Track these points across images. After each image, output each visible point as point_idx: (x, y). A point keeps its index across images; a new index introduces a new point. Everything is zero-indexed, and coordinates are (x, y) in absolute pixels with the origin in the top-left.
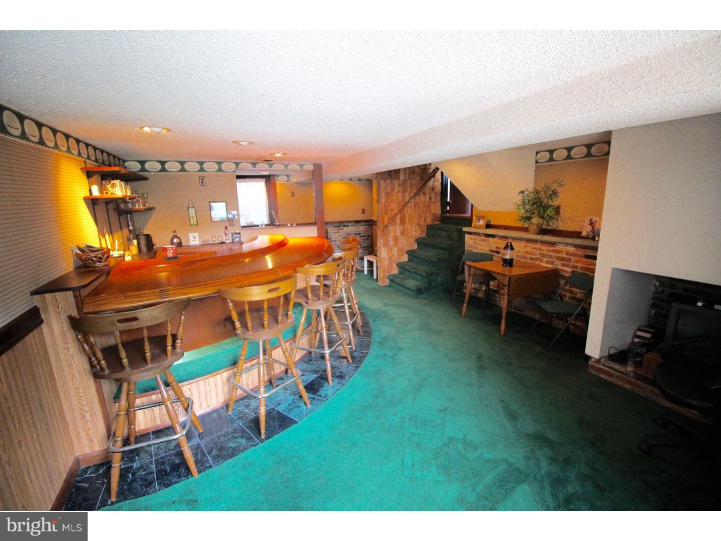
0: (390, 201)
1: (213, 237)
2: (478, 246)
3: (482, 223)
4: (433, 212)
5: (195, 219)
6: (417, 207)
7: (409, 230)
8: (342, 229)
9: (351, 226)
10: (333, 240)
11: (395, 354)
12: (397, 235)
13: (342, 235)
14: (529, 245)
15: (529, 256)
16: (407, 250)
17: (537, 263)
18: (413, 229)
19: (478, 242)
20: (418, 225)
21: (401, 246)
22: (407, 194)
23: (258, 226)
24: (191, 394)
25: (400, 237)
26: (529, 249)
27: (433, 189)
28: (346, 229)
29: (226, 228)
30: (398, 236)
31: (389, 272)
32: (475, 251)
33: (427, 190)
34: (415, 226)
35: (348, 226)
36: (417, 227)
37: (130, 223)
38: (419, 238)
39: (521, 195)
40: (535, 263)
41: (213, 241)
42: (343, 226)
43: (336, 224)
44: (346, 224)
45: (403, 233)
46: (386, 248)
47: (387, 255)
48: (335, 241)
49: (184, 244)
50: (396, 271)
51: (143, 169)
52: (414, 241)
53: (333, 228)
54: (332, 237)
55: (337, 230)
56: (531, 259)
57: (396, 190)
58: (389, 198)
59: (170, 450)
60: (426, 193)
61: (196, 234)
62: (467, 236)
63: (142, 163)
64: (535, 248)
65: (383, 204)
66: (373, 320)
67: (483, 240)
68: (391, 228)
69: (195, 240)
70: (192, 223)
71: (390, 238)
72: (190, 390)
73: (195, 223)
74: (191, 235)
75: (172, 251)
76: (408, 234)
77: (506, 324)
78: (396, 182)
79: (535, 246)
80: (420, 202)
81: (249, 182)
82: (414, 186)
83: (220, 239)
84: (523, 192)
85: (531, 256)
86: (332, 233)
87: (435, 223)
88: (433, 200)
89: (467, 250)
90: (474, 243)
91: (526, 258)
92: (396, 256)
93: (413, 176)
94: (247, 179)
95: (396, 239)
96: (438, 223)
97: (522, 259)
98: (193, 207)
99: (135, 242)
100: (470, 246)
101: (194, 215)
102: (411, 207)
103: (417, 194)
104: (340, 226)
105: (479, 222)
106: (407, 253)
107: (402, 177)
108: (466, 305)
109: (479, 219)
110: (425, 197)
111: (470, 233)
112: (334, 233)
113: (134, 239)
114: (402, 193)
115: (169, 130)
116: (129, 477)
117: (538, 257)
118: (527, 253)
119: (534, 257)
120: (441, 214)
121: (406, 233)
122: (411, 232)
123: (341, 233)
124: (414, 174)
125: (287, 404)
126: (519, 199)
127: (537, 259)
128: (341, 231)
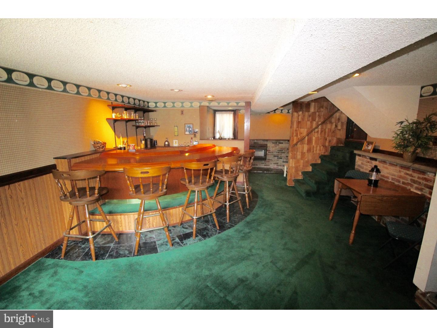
0: (300, 127)
1: (184, 143)
2: (364, 166)
3: (370, 147)
4: (339, 137)
5: (177, 133)
6: (323, 133)
7: (315, 149)
8: (278, 145)
9: (285, 143)
10: (271, 151)
11: (250, 232)
12: (304, 151)
13: (278, 149)
14: (402, 170)
15: (402, 180)
16: (312, 163)
17: (409, 187)
18: (318, 148)
19: (365, 163)
20: (323, 146)
21: (306, 160)
22: (314, 123)
23: (226, 139)
24: (121, 221)
25: (306, 153)
26: (402, 174)
27: (339, 119)
28: (280, 145)
29: (192, 138)
30: (305, 153)
31: (295, 177)
32: (362, 170)
33: (333, 120)
34: (320, 147)
35: (282, 143)
36: (322, 147)
37: (145, 133)
38: (322, 155)
39: (399, 125)
40: (406, 188)
41: (185, 145)
42: (279, 143)
43: (274, 142)
44: (281, 142)
45: (309, 150)
46: (294, 160)
47: (294, 164)
48: (273, 152)
49: (171, 145)
50: (301, 177)
51: (156, 107)
52: (318, 157)
53: (272, 144)
54: (270, 149)
55: (275, 145)
56: (403, 183)
57: (306, 119)
58: (300, 125)
59: (99, 245)
60: (332, 122)
61: (177, 141)
62: (357, 158)
63: (156, 103)
64: (407, 174)
65: (295, 129)
66: (259, 207)
67: (368, 162)
68: (299, 145)
69: (176, 144)
70: (175, 134)
71: (298, 153)
72: (121, 218)
73: (177, 135)
74: (174, 141)
75: (132, 147)
76: (313, 152)
77: (355, 234)
78: (307, 113)
79: (408, 172)
80: (327, 129)
81: (224, 113)
82: (322, 117)
83: (188, 144)
84: (402, 123)
85: (404, 180)
86: (271, 147)
87: (339, 145)
88: (339, 127)
89: (357, 168)
90: (362, 163)
91: (399, 182)
92: (301, 166)
93: (322, 109)
94: (223, 112)
95: (303, 154)
96: (342, 145)
97: (396, 182)
98: (177, 126)
99: (143, 142)
100: (359, 166)
101: (177, 131)
102: (318, 132)
103: (323, 123)
104: (277, 143)
105: (368, 147)
106: (311, 165)
107: (312, 110)
108: (333, 211)
109: (369, 144)
110: (331, 126)
111: (359, 155)
112: (272, 147)
113: (143, 140)
114: (311, 122)
115: (131, 86)
116: (76, 250)
117: (410, 182)
118: (401, 177)
119: (406, 181)
120: (346, 139)
121: (312, 151)
122: (316, 150)
123: (277, 148)
124: (323, 108)
125: (163, 241)
126: (397, 128)
127: (408, 184)
128: (277, 146)
